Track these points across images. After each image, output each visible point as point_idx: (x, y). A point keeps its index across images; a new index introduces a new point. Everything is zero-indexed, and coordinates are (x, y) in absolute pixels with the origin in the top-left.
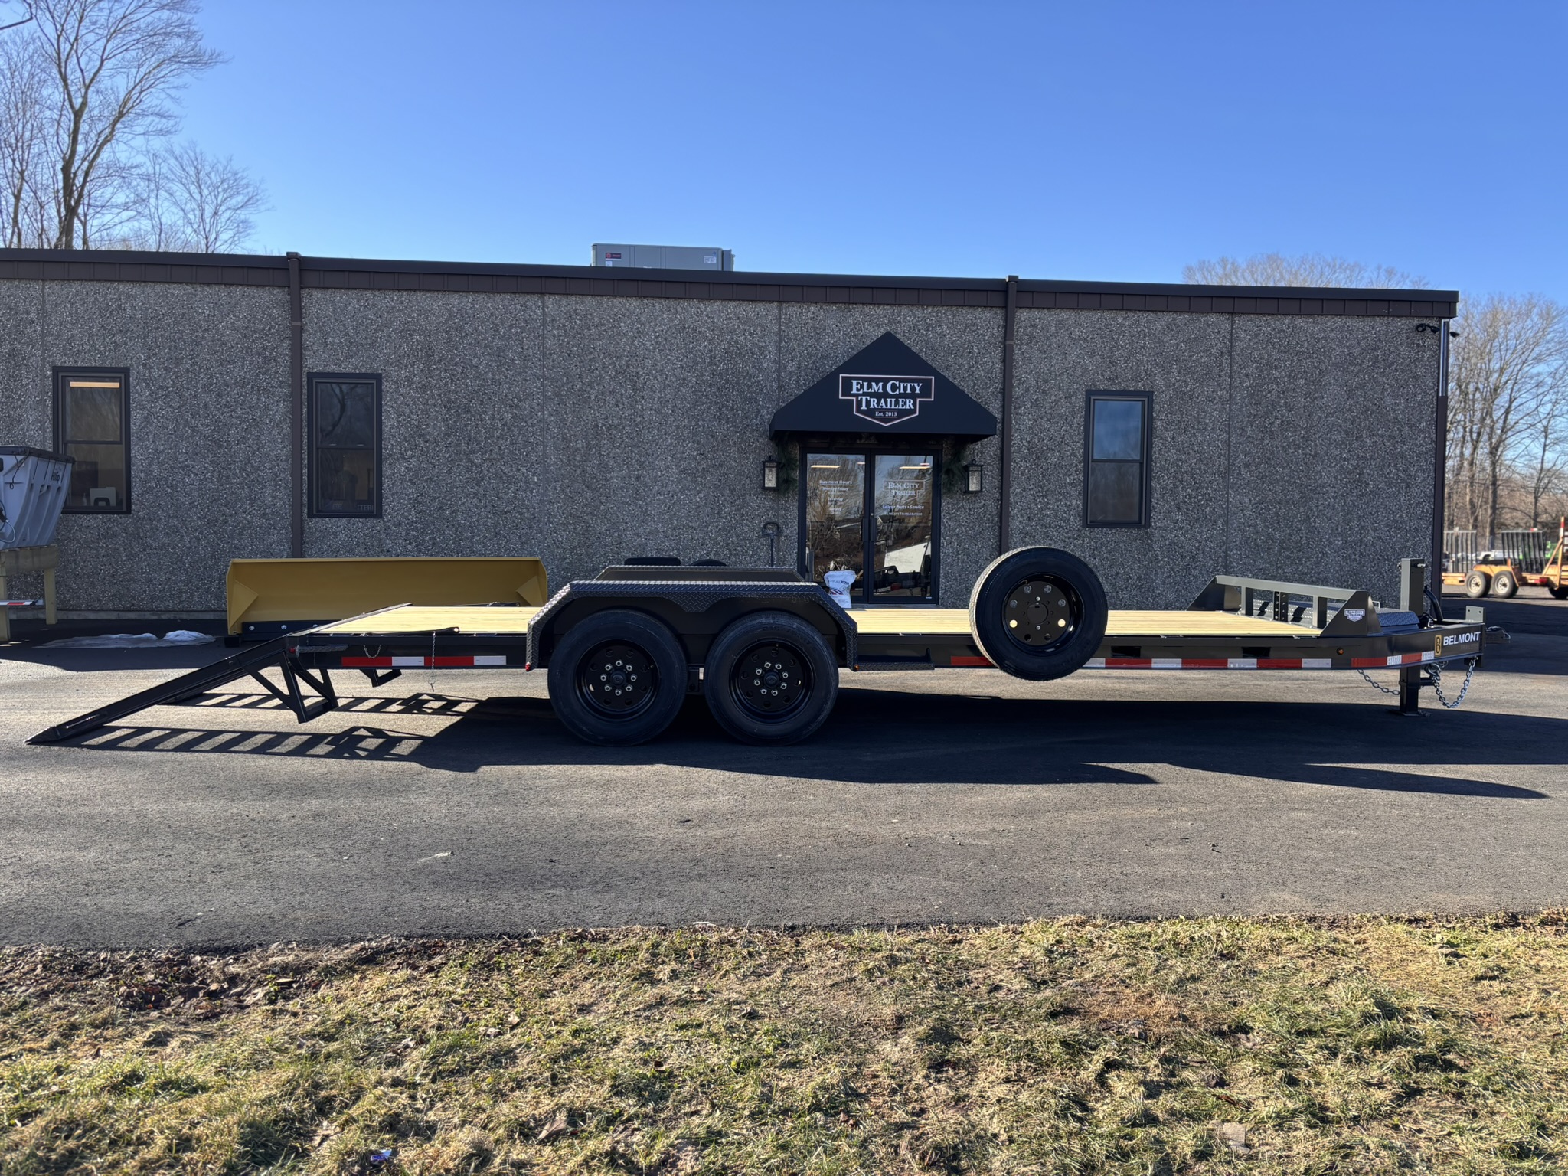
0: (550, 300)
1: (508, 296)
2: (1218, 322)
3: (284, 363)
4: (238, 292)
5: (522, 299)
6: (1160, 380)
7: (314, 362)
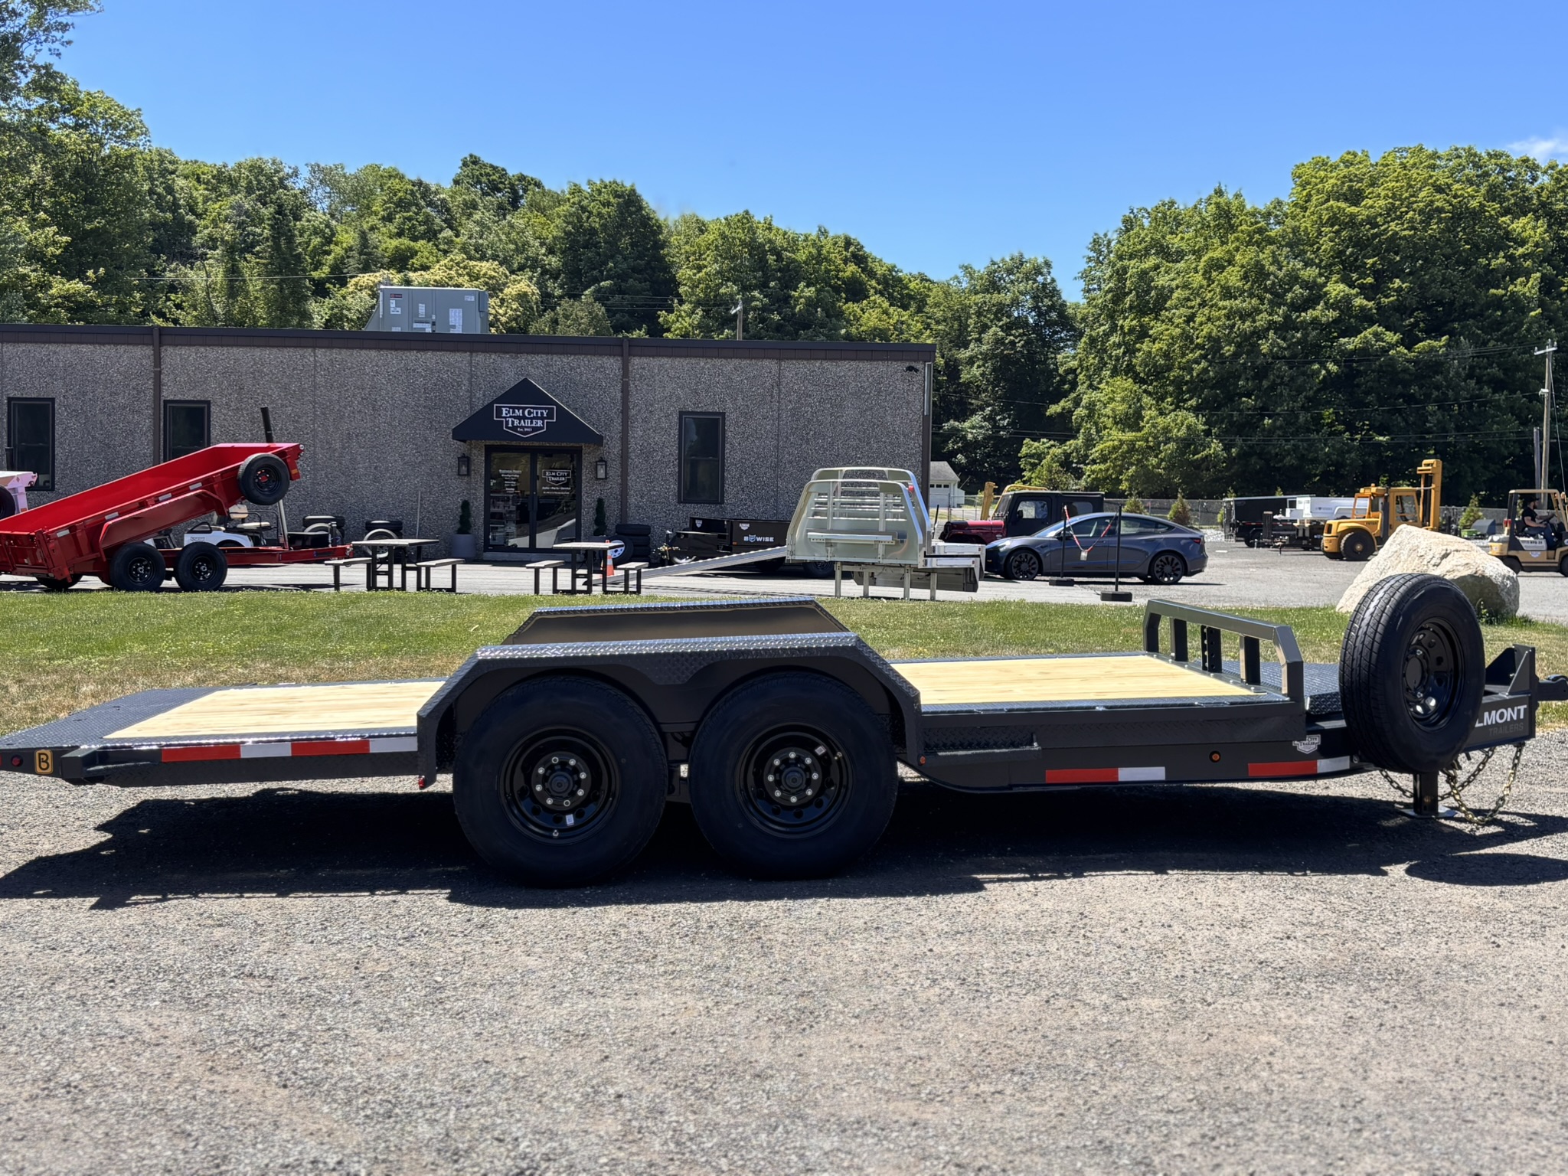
0: (319, 352)
1: (292, 350)
2: (770, 365)
3: (150, 394)
4: (122, 349)
5: (301, 351)
6: (729, 405)
7: (167, 394)
